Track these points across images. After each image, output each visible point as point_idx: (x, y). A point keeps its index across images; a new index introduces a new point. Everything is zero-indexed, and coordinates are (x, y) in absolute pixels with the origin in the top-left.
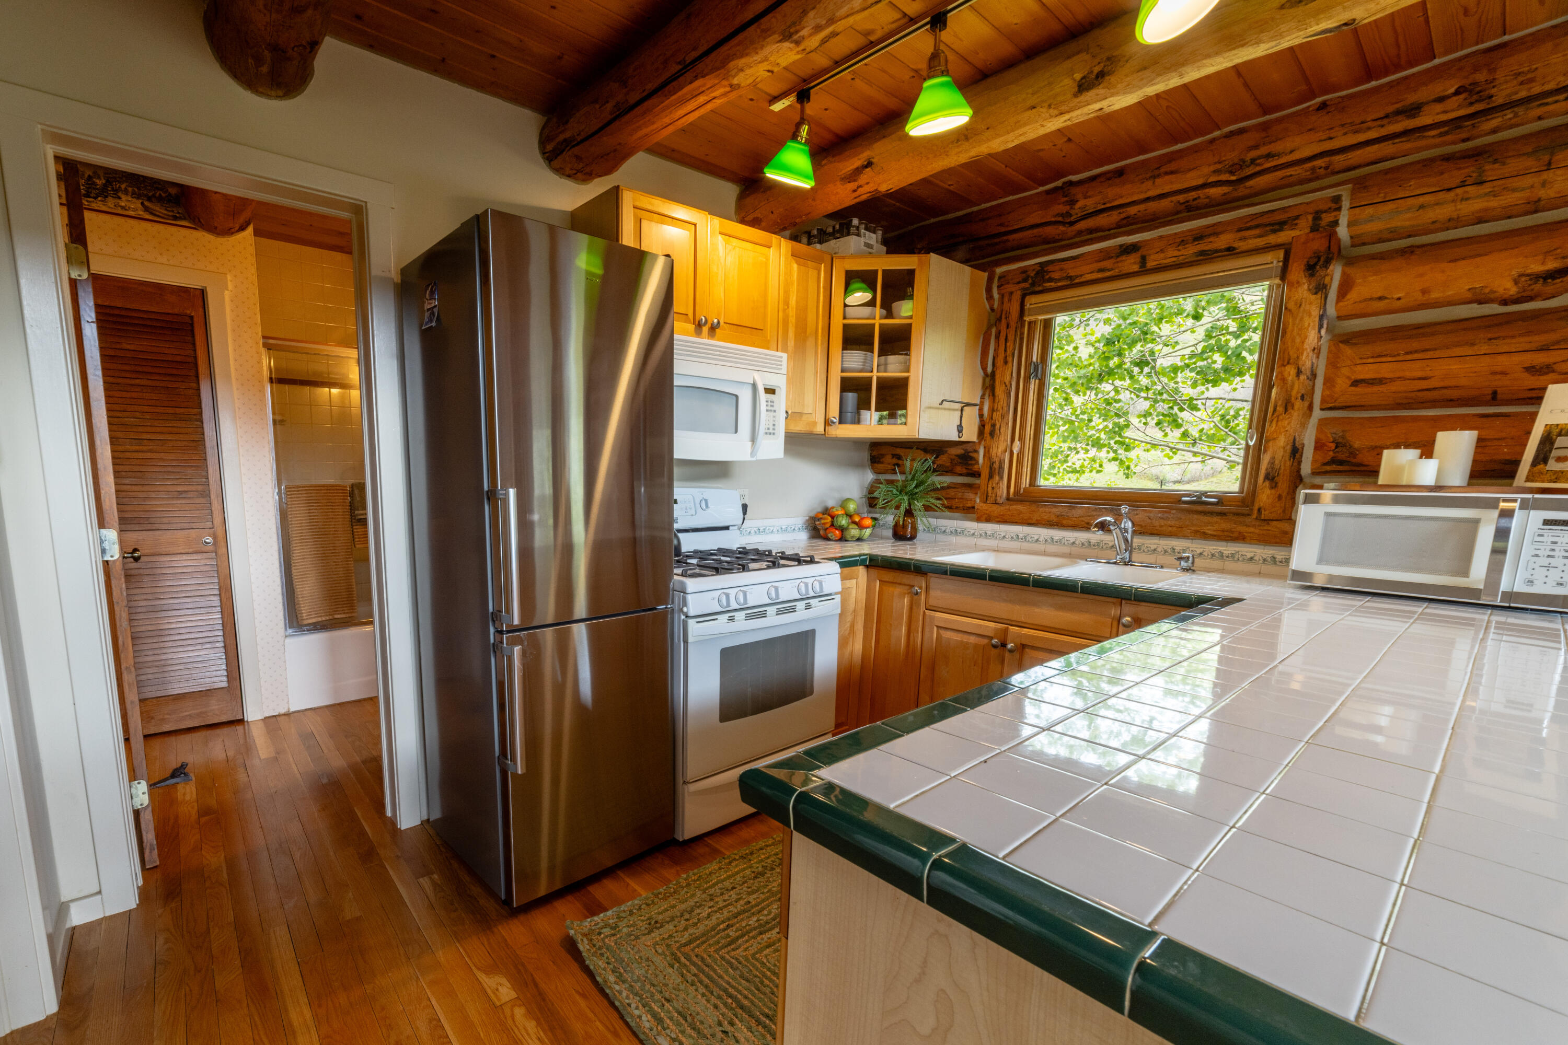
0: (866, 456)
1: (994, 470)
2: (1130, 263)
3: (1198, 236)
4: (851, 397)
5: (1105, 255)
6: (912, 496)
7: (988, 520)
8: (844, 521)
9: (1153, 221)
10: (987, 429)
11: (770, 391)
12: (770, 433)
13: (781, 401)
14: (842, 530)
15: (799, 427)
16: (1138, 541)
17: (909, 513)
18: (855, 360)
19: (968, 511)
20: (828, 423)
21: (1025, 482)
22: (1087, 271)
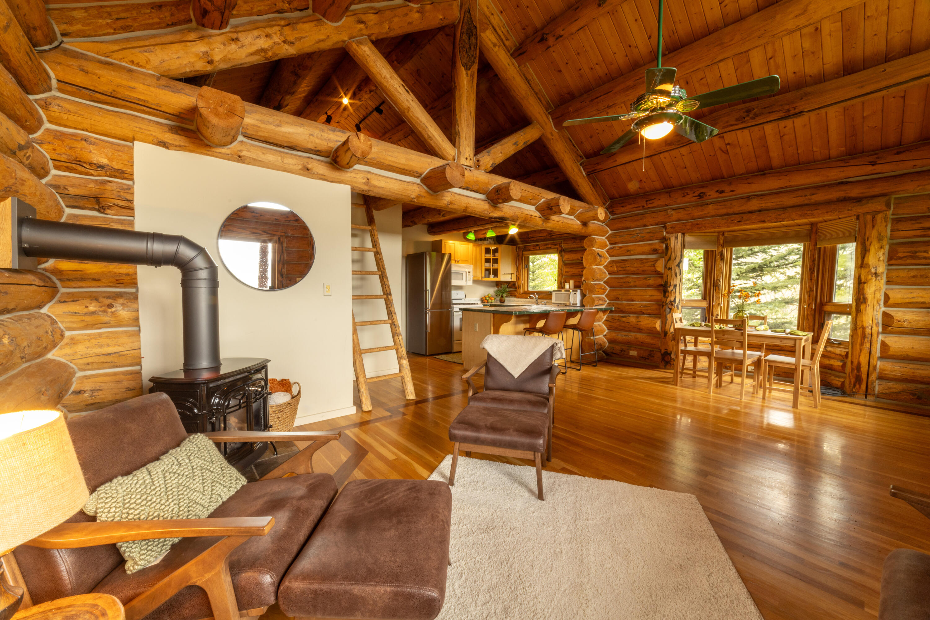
0: (495, 284)
1: (519, 287)
2: (537, 248)
3: (546, 245)
4: (487, 272)
5: (534, 246)
6: (503, 293)
7: (519, 298)
8: (487, 298)
9: (542, 241)
10: (518, 278)
11: (469, 272)
12: (469, 280)
13: (472, 274)
14: (487, 300)
15: (476, 279)
16: (539, 300)
17: (502, 297)
18: (487, 265)
19: (515, 296)
20: (482, 278)
21: (526, 290)
22: (531, 248)
